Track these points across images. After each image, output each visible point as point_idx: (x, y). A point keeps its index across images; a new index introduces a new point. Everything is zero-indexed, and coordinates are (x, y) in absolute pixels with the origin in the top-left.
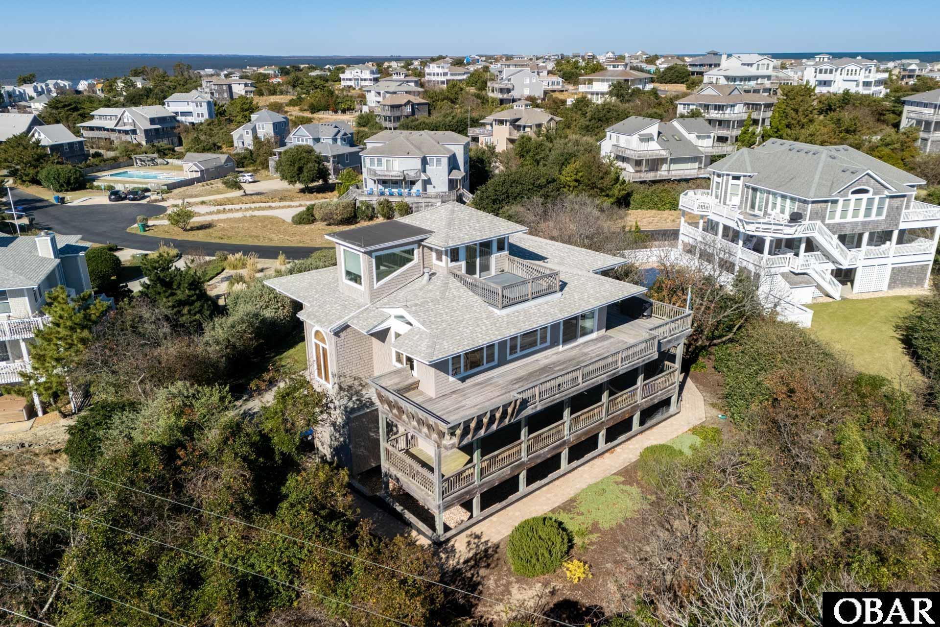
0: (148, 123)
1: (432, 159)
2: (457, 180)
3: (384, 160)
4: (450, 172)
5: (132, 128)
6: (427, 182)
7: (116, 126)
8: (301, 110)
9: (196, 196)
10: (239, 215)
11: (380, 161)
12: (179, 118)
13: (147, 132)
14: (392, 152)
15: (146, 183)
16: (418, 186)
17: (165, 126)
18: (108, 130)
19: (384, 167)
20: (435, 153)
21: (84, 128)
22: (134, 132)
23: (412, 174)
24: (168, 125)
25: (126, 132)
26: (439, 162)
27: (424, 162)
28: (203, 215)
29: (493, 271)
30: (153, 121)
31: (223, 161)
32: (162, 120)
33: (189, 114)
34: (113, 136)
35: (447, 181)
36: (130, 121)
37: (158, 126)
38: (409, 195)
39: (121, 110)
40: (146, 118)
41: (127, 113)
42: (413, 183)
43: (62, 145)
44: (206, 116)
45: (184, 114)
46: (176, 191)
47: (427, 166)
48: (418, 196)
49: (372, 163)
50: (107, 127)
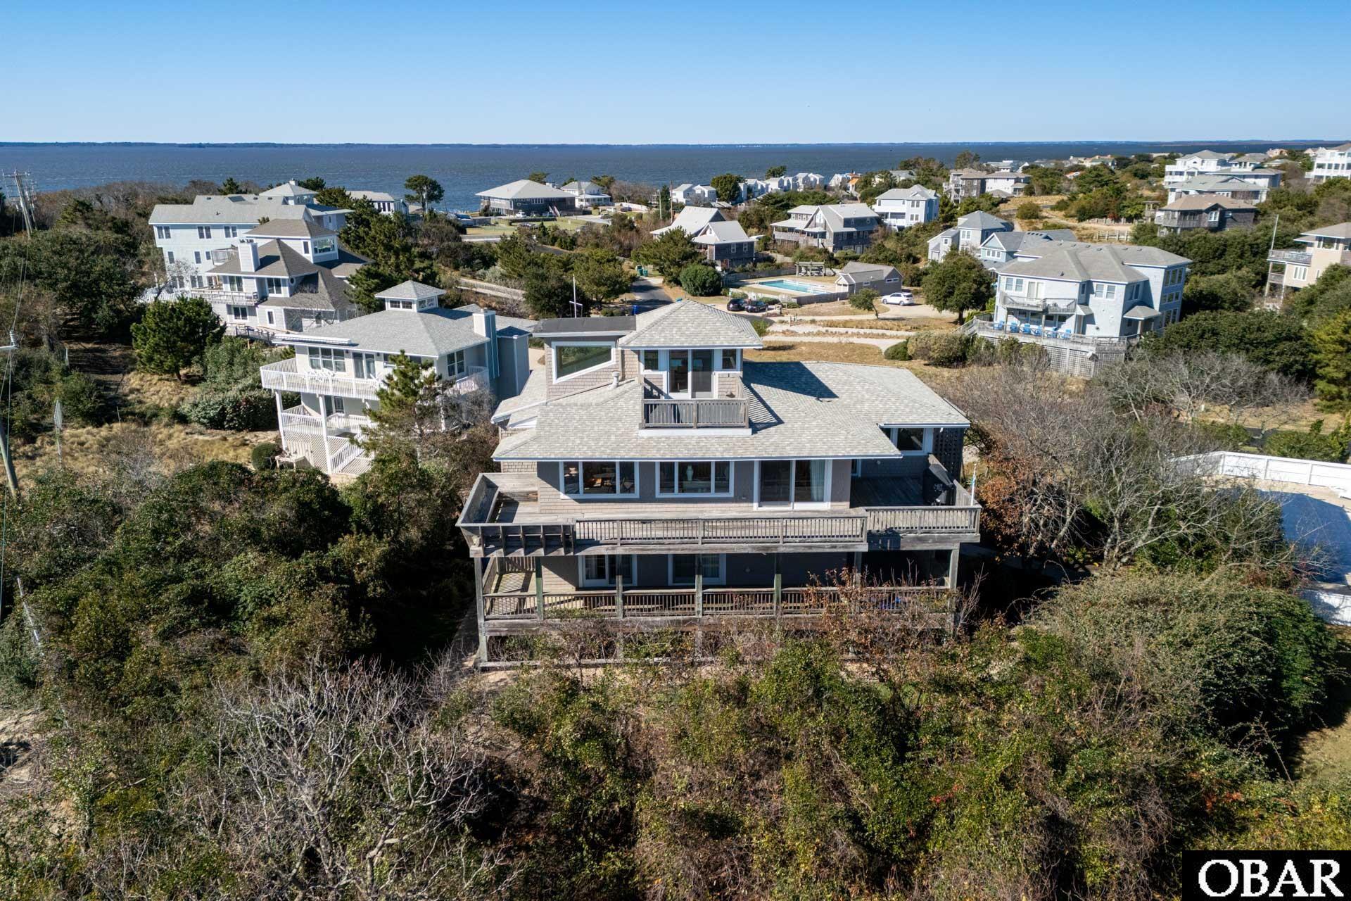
0: (842, 224)
1: (1101, 287)
2: (1137, 321)
3: (1026, 282)
4: (1127, 308)
5: (822, 230)
6: (1089, 319)
7: (807, 227)
8: (1067, 216)
9: (823, 314)
10: (835, 340)
11: (1019, 283)
12: (888, 221)
13: (836, 235)
14: (1039, 271)
15: (778, 294)
16: (1069, 325)
17: (862, 229)
18: (797, 231)
19: (1024, 292)
20: (1107, 278)
21: (776, 227)
22: (823, 235)
23: (1062, 305)
24: (867, 229)
25: (814, 235)
26: (1111, 289)
27: (1086, 289)
28: (799, 335)
29: (715, 394)
30: (847, 222)
31: (885, 275)
32: (859, 222)
33: (901, 215)
34: (802, 240)
35: (1119, 322)
36: (822, 222)
37: (854, 230)
38: (1055, 336)
39: (815, 208)
40: (840, 219)
41: (820, 212)
42: (1063, 319)
43: (729, 246)
44: (922, 219)
45: (895, 215)
46: (806, 307)
47: (1092, 296)
48: (1066, 339)
49: (1008, 286)
50: (798, 228)
